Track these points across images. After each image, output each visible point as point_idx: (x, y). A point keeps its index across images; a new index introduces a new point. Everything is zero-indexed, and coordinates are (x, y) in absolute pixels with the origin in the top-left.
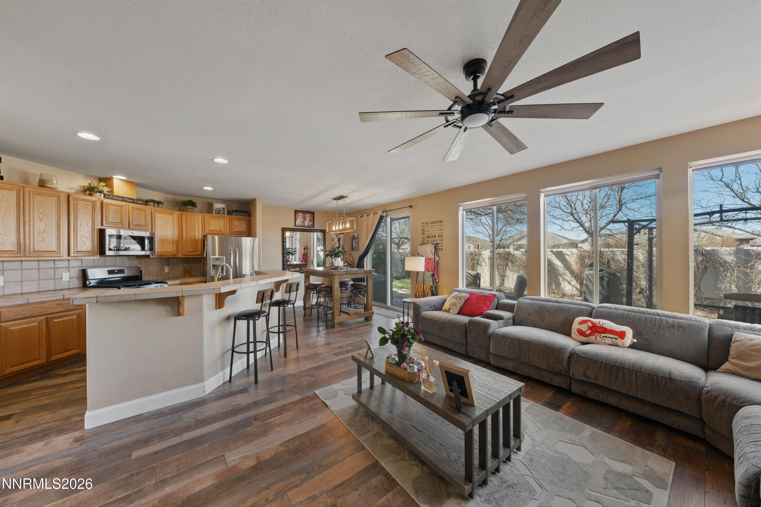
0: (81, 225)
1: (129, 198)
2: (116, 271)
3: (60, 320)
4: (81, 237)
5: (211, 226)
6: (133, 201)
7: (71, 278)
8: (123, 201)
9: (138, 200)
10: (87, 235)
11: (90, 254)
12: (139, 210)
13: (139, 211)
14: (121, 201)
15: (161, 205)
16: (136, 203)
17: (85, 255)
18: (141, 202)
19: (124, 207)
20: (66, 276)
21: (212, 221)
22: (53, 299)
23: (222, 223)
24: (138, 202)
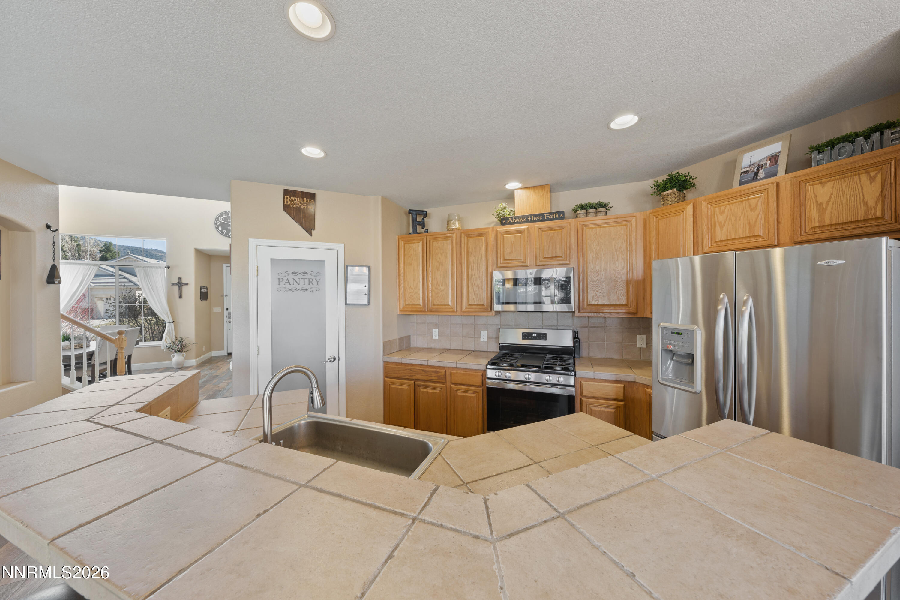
0: (472, 270)
1: (535, 215)
2: (533, 335)
3: (425, 390)
4: (473, 287)
5: (722, 228)
6: (542, 217)
7: (489, 338)
8: (527, 221)
9: (551, 214)
10: (479, 283)
11: (483, 309)
12: (551, 230)
13: (551, 233)
14: (524, 222)
15: (603, 209)
16: (548, 220)
17: (476, 310)
18: (557, 216)
19: (526, 232)
20: (484, 336)
21: (722, 213)
22: (419, 364)
23: (759, 208)
24: (551, 217)
